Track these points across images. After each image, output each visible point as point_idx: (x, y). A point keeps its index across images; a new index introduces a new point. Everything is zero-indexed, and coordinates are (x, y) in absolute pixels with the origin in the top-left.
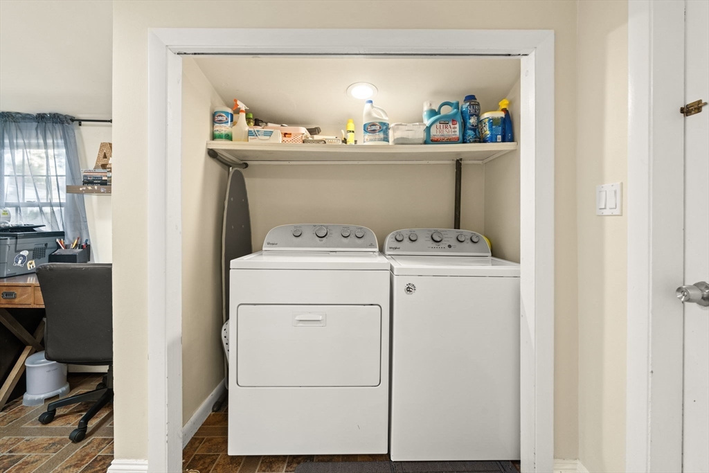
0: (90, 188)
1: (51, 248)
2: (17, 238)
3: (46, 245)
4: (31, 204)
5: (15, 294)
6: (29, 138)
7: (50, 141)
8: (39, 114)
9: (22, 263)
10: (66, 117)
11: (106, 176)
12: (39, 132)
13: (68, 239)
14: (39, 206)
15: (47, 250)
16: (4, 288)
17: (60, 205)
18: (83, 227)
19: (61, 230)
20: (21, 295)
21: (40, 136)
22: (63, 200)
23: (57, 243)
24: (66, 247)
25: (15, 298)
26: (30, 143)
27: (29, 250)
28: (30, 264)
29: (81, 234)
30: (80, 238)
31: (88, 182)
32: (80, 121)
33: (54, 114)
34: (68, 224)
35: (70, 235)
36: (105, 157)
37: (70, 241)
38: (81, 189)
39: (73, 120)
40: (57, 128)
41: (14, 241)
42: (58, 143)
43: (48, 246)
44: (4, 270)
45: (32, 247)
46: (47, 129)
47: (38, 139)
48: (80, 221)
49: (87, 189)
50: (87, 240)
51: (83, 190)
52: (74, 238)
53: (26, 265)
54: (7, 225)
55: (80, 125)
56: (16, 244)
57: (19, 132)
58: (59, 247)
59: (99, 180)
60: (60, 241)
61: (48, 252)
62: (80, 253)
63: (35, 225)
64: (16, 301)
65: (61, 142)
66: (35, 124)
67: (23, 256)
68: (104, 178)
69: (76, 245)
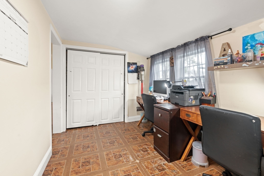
0: (219, 67)
1: (200, 96)
2: (189, 91)
3: (199, 94)
4: (192, 77)
5: (190, 116)
6: (192, 51)
7: (199, 50)
8: (196, 40)
9: (191, 101)
10: (206, 37)
11: (227, 60)
12: (195, 47)
13: (206, 92)
14: (195, 78)
15: (199, 96)
16: (187, 112)
17: (203, 77)
18: (213, 86)
19: (203, 88)
20: (192, 117)
21: (196, 49)
22: (204, 75)
23: (202, 93)
24: (206, 95)
25: (190, 117)
26: (192, 53)
27: (193, 96)
28: (193, 102)
29: (212, 90)
30: (211, 92)
31: (216, 65)
32: (211, 37)
33: (201, 37)
34: (206, 86)
35: (207, 90)
36: (225, 50)
37: (207, 93)
38: (214, 68)
39: (209, 37)
40: (202, 43)
41: (189, 92)
42: (202, 50)
43: (199, 95)
44: (185, 104)
45: (194, 95)
46: (198, 45)
47: (195, 50)
48: (211, 84)
49: (218, 67)
50: (215, 93)
51: (216, 68)
52: (209, 92)
53: (192, 102)
54: (186, 85)
55: (211, 39)
56: (189, 93)
57: (189, 49)
58: (203, 95)
59: (222, 63)
60: (204, 93)
61: (199, 97)
62: (212, 99)
63: (194, 85)
64: (190, 118)
65: (204, 49)
66: (194, 44)
67: (191, 98)
68: (225, 61)
69: (210, 95)
